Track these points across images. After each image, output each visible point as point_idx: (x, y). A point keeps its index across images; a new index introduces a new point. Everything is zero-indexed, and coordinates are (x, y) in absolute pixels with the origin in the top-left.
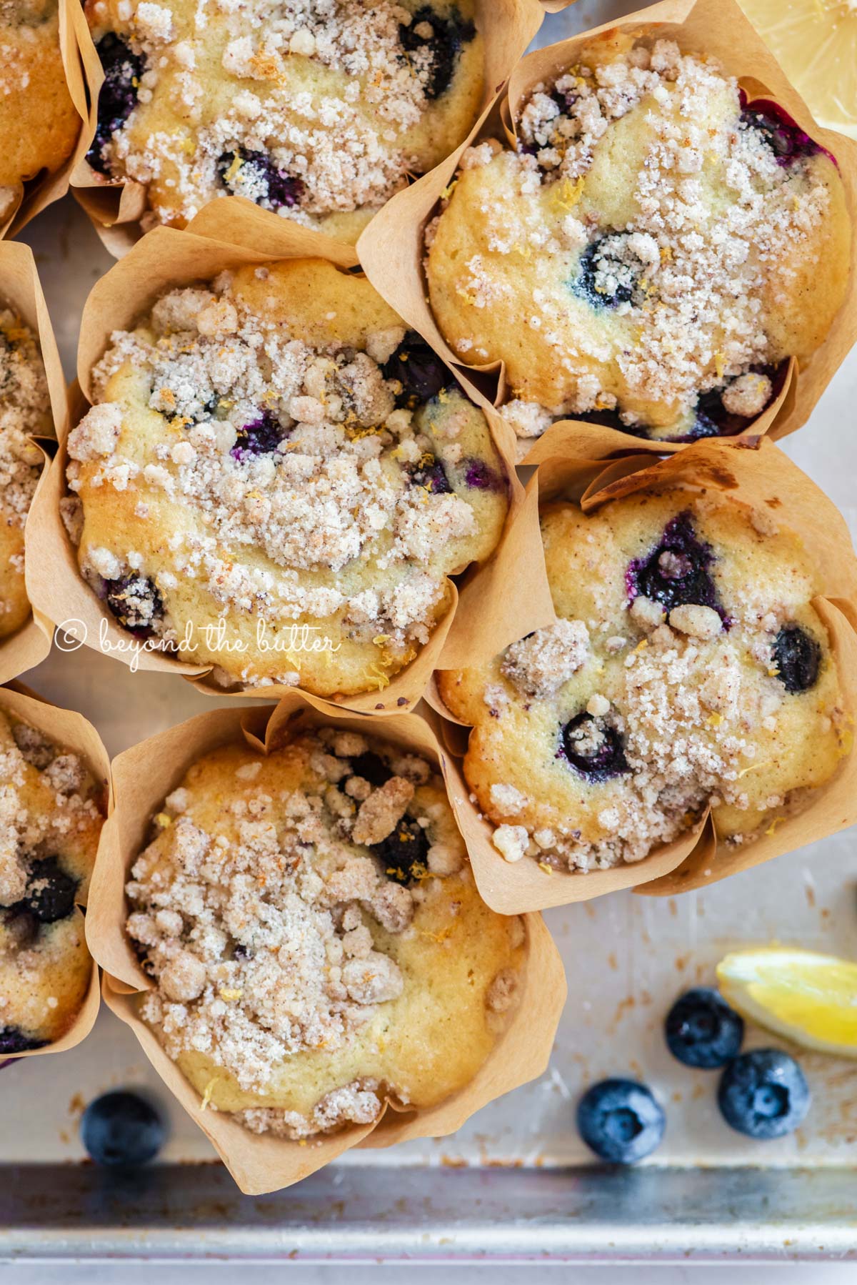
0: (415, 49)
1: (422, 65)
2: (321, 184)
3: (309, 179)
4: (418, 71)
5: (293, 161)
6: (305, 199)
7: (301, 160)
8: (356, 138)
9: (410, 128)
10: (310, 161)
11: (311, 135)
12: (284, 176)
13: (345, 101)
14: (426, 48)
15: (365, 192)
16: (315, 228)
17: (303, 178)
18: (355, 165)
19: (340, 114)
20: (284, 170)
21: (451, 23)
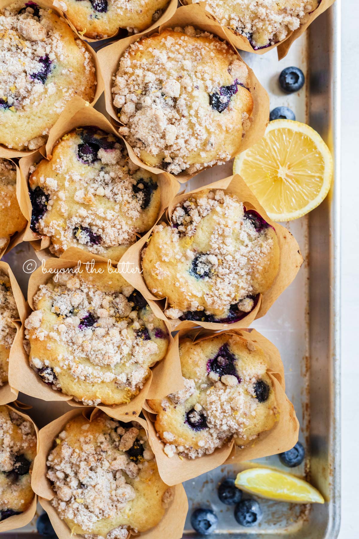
0: (138, 193)
1: (140, 198)
2: (107, 238)
3: (103, 236)
4: (139, 200)
5: (98, 231)
6: (102, 242)
7: (101, 230)
8: (118, 223)
9: (136, 219)
10: (103, 230)
11: (104, 222)
12: (95, 235)
13: (114, 211)
14: (141, 192)
15: (122, 241)
16: (105, 252)
17: (101, 236)
18: (118, 232)
19: (113, 216)
20: (95, 233)
21: (149, 184)
